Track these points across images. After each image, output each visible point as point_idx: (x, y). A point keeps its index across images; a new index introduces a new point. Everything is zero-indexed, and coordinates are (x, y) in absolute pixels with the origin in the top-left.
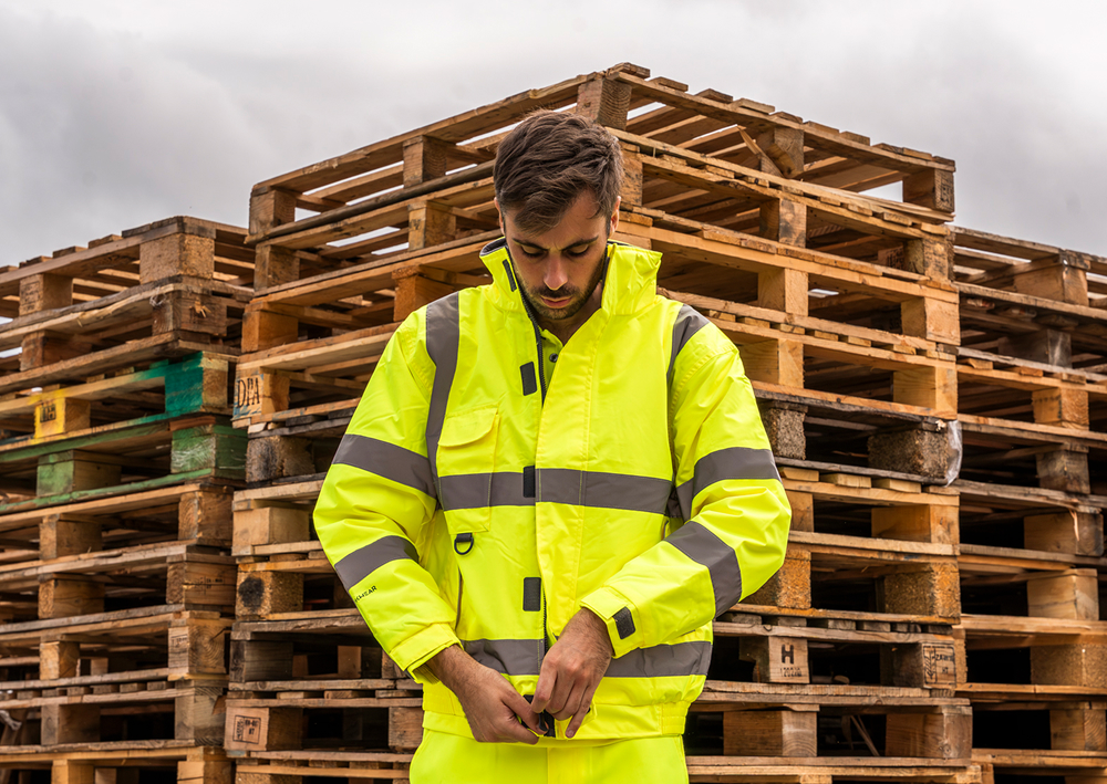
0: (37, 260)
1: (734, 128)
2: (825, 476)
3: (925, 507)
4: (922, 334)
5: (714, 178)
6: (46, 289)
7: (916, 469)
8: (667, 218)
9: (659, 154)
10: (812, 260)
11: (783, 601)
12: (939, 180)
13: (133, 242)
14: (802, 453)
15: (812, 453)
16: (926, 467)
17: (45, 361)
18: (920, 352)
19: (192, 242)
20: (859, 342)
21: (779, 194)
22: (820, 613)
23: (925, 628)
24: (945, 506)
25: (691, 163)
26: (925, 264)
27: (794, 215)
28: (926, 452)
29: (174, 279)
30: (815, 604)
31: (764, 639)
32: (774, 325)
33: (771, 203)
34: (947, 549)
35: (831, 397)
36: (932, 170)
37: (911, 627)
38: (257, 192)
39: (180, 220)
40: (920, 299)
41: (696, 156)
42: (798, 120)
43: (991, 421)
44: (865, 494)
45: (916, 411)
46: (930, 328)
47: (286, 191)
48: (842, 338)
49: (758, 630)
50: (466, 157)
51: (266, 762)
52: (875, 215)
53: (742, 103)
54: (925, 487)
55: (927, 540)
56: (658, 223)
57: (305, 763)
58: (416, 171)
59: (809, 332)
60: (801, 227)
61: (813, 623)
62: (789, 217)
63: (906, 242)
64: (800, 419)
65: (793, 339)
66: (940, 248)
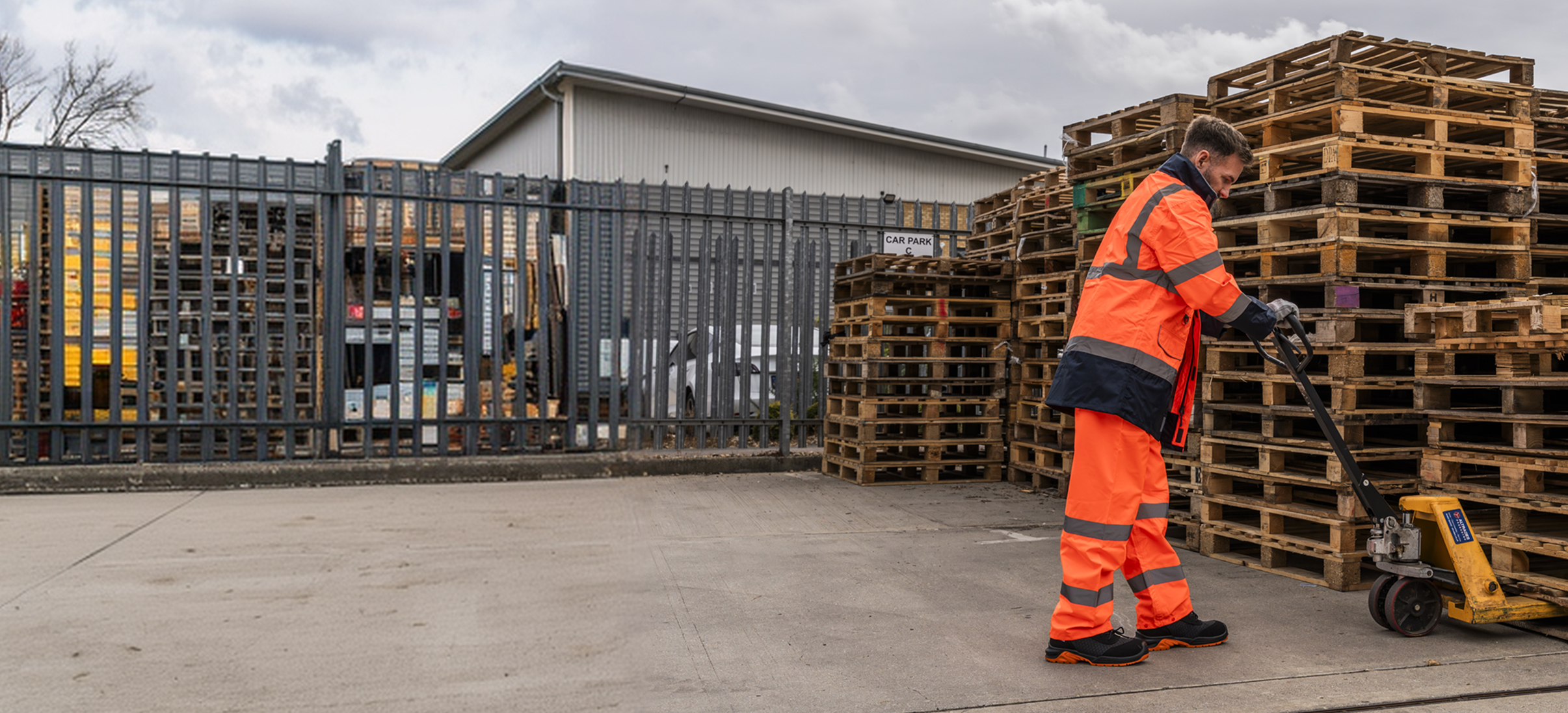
0: (1118, 112)
1: (1412, 53)
2: (1454, 216)
3: (1511, 228)
4: (1512, 146)
5: (1397, 80)
6: (1123, 126)
7: (1506, 211)
8: (1372, 101)
9: (1368, 72)
10: (1450, 114)
11: (1431, 274)
12: (1524, 70)
13: (1157, 105)
14: (1442, 206)
15: (1446, 206)
16: (1511, 209)
17: (1124, 161)
18: (1510, 155)
19: (1183, 106)
20: (1475, 152)
21: (1433, 85)
22: (1451, 279)
23: (1510, 284)
24: (1523, 226)
25: (1385, 74)
26: (1517, 112)
27: (1442, 94)
28: (1511, 203)
29: (1174, 124)
30: (1448, 275)
31: (1421, 291)
32: (1429, 147)
33: (1430, 89)
34: (1522, 248)
35: (1459, 179)
36: (1521, 65)
37: (1502, 284)
38: (1210, 82)
39: (1176, 95)
40: (1512, 129)
41: (1388, 71)
42: (1444, 48)
43: (1560, 184)
44: (1477, 224)
45: (1508, 183)
46: (1516, 143)
47: (1222, 82)
48: (1466, 151)
49: (1418, 287)
50: (1297, 67)
51: (1217, 346)
52: (1488, 89)
53: (1413, 43)
54: (1511, 219)
55: (1512, 244)
56: (1367, 104)
57: (1232, 347)
58: (1271, 77)
59: (1448, 149)
60: (1446, 99)
61: (1446, 283)
62: (1438, 95)
63: (1510, 101)
64: (1440, 191)
65: (1439, 153)
66: (1526, 103)
